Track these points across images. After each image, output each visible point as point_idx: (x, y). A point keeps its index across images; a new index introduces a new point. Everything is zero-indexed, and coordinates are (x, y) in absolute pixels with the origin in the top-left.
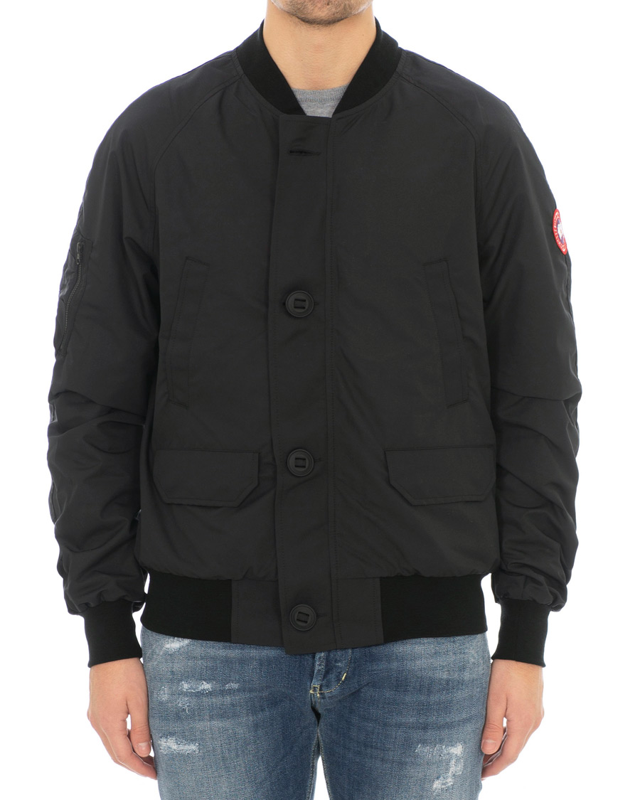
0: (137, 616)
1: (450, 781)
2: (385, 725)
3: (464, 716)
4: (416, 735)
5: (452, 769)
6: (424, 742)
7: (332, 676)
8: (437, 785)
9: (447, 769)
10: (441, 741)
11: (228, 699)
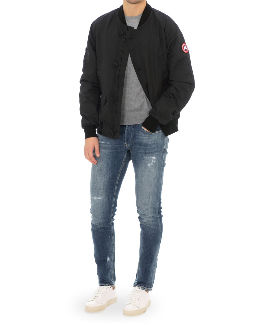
0: (96, 130)
1: (152, 164)
2: (138, 153)
3: (155, 151)
4: (144, 155)
5: (153, 162)
6: (145, 156)
7: (128, 141)
8: (149, 165)
9: (151, 162)
10: (149, 156)
11: (106, 146)
